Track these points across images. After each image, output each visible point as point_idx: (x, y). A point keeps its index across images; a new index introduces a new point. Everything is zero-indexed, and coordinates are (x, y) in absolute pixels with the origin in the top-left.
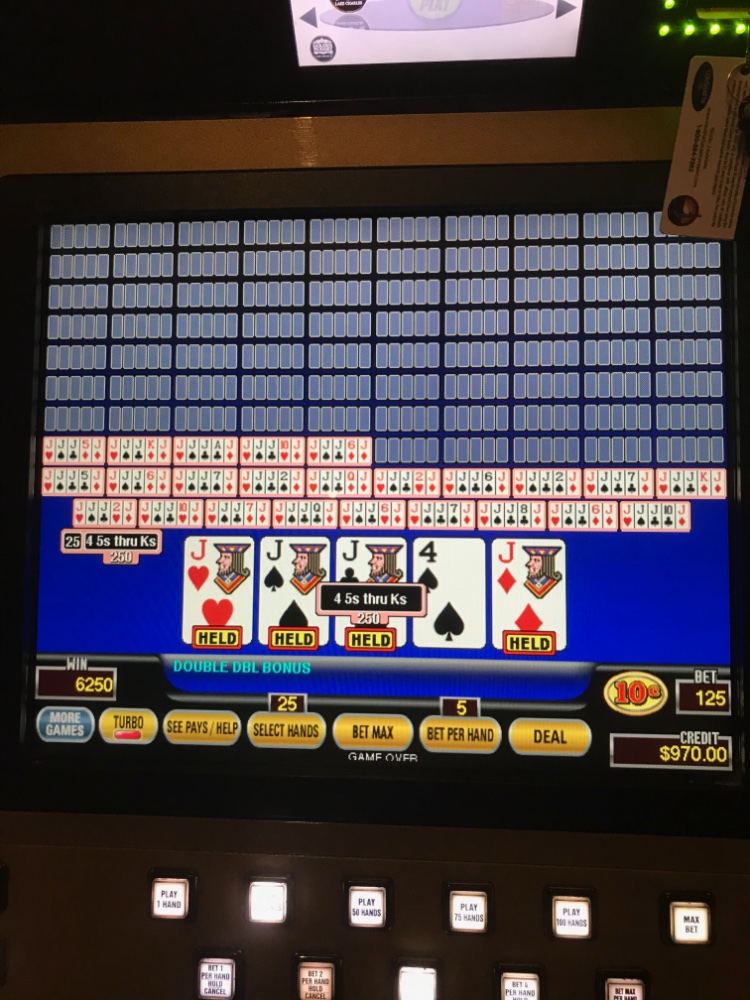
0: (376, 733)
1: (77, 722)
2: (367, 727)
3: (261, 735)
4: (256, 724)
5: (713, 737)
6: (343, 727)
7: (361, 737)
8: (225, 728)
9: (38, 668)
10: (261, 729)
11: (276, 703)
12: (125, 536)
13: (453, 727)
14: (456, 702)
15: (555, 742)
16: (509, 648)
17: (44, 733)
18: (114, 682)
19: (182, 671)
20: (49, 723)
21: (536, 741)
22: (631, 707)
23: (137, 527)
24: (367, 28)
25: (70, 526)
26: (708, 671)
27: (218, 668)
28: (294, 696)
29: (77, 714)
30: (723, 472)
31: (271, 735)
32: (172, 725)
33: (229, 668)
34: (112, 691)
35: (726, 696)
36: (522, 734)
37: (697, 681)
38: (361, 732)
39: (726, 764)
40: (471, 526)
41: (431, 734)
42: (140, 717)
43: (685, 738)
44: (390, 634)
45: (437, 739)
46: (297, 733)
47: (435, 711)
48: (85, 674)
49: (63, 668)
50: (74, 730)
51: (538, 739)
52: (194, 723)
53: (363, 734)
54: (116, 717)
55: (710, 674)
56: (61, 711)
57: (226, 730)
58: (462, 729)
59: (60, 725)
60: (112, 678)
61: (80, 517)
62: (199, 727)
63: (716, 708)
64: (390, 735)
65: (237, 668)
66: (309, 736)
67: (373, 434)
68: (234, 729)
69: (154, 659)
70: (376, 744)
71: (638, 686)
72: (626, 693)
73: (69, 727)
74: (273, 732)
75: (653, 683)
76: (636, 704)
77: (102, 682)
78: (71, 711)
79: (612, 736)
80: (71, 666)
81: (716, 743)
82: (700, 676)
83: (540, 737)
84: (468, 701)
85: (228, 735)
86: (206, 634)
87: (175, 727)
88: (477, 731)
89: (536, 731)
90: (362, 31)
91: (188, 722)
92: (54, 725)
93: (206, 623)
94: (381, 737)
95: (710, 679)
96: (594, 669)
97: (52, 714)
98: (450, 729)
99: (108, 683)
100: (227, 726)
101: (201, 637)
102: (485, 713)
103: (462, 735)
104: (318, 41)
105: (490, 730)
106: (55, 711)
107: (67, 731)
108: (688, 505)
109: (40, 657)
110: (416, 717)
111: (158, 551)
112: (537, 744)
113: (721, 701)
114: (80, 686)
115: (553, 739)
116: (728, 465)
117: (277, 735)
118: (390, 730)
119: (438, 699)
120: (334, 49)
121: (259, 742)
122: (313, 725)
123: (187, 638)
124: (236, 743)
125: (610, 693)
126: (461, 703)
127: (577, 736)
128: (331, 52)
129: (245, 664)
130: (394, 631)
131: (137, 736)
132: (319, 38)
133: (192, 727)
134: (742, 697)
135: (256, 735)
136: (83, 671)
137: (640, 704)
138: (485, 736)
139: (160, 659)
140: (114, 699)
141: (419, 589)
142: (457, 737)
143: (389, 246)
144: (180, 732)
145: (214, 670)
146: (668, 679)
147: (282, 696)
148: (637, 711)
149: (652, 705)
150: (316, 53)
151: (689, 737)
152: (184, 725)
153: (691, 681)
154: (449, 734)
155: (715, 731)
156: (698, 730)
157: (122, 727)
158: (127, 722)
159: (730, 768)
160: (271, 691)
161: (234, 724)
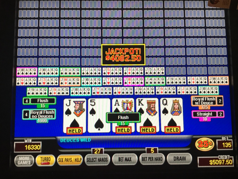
1: (28, 160)
2: (123, 158)
3: (89, 162)
4: (88, 158)
5: (228, 157)
6: (115, 158)
7: (121, 161)
8: (77, 160)
9: (15, 143)
10: (89, 160)
11: (94, 151)
15: (181, 160)
16: (166, 131)
17: (17, 164)
18: (40, 146)
21: (174, 160)
22: (204, 148)
23: (48, 96)
26: (226, 137)
28: (99, 149)
29: (28, 157)
30: (228, 77)
32: (60, 160)
34: (40, 149)
35: (231, 144)
36: (170, 158)
37: (223, 140)
38: (121, 159)
41: (143, 159)
42: (50, 157)
43: (220, 157)
44: (129, 128)
45: (145, 161)
46: (101, 160)
47: (144, 152)
48: (31, 144)
49: (23, 142)
50: (27, 162)
52: (67, 159)
54: (41, 158)
56: (23, 156)
57: (78, 161)
58: (153, 157)
59: (22, 161)
60: (40, 145)
61: (29, 93)
62: (69, 160)
63: (228, 148)
64: (130, 160)
66: (105, 161)
68: (81, 160)
69: (54, 138)
70: (126, 163)
73: (25, 161)
75: (210, 141)
76: (205, 148)
77: (37, 146)
78: (26, 156)
79: (198, 158)
80: (26, 141)
81: (229, 158)
82: (224, 138)
83: (177, 159)
84: (154, 148)
85: (79, 162)
87: (61, 160)
89: (174, 157)
92: (20, 161)
95: (226, 139)
96: (192, 137)
97: (20, 157)
98: (149, 157)
100: (78, 159)
102: (160, 152)
103: (153, 159)
105: (161, 157)
106: (21, 157)
107: (25, 163)
108: (218, 87)
109: (15, 139)
110: (138, 154)
113: (230, 146)
114: (29, 148)
116: (229, 75)
117: (94, 161)
118: (130, 158)
119: (145, 148)
121: (88, 164)
122: (106, 158)
123: (65, 131)
124: (81, 165)
126: (152, 149)
129: (83, 139)
130: (131, 127)
131: (49, 163)
133: (67, 160)
134: (236, 144)
138: (160, 159)
139: (56, 138)
140: (41, 152)
141: (138, 114)
144: (63, 162)
146: (214, 140)
147: (96, 149)
148: (205, 150)
152: (64, 159)
153: (221, 140)
155: (229, 155)
156: (223, 155)
157: (43, 161)
158: (45, 159)
159: (233, 166)
160: (92, 148)
161: (80, 158)
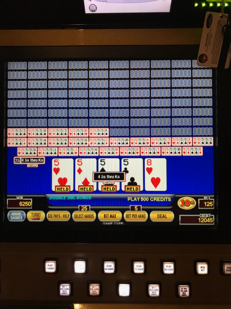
0: (111, 216)
1: (20, 215)
2: (108, 215)
3: (77, 218)
4: (75, 215)
5: (209, 215)
6: (101, 215)
7: (106, 218)
8: (65, 216)
9: (8, 199)
10: (76, 216)
11: (81, 208)
12: (34, 159)
13: (134, 214)
14: (135, 206)
15: (164, 218)
17: (10, 219)
18: (31, 203)
19: (52, 199)
20: (11, 216)
21: (158, 218)
22: (185, 207)
23: (37, 156)
24: (107, 2)
25: (17, 156)
27: (63, 198)
28: (86, 206)
29: (20, 213)
30: (212, 138)
31: (80, 218)
32: (49, 216)
33: (67, 198)
34: (31, 206)
35: (213, 203)
36: (154, 216)
37: (205, 199)
38: (106, 216)
39: (213, 223)
40: (139, 155)
41: (127, 216)
42: (40, 213)
43: (201, 216)
45: (129, 218)
46: (87, 217)
47: (128, 209)
48: (22, 201)
49: (15, 199)
50: (19, 218)
51: (159, 217)
52: (56, 215)
53: (107, 217)
54: (32, 214)
55: (208, 197)
56: (15, 212)
57: (66, 217)
58: (136, 215)
59: (15, 216)
60: (31, 202)
61: (19, 153)
62: (58, 216)
63: (210, 207)
64: (115, 217)
65: (69, 198)
66: (91, 218)
67: (109, 127)
68: (68, 216)
69: (43, 196)
70: (111, 220)
71: (188, 201)
72: (184, 203)
73: (18, 217)
74: (80, 217)
75: (192, 200)
76: (187, 206)
77: (28, 203)
78: (18, 212)
79: (180, 216)
80: (18, 198)
81: (210, 217)
83: (159, 216)
84: (138, 206)
85: (66, 218)
86: (59, 188)
88: (141, 215)
89: (158, 215)
90: (105, 3)
91: (54, 215)
92: (13, 216)
93: (59, 185)
94: (112, 218)
95: (208, 199)
96: (175, 196)
97: (12, 213)
98: (133, 215)
99: (29, 203)
100: (66, 215)
101: (58, 189)
102: (143, 210)
103: (136, 216)
104: (91, 6)
105: (145, 215)
106: (13, 212)
107: (17, 218)
108: (202, 148)
109: (8, 196)
110: (123, 211)
111: (44, 163)
112: (158, 219)
113: (211, 205)
114: (21, 204)
115: (163, 217)
116: (214, 136)
117: (81, 218)
118: (115, 215)
119: (129, 206)
120: (96, 8)
121: (76, 220)
122: (92, 214)
123: (53, 189)
124: (69, 221)
125: (179, 203)
127: (170, 216)
128: (95, 9)
129: (71, 197)
130: (116, 186)
131: (39, 219)
132: (92, 5)
133: (55, 216)
134: (218, 204)
135: (75, 218)
136: (22, 200)
137: (188, 206)
138: (143, 216)
139: (45, 195)
140: (31, 208)
141: (123, 174)
142: (135, 217)
143: (113, 69)
144: (52, 217)
145: (62, 199)
146: (196, 199)
147: (83, 206)
148: (187, 208)
149: (192, 206)
150: (91, 9)
151: (202, 216)
152: (53, 215)
153: (203, 199)
154: (133, 216)
155: (210, 213)
156: (205, 213)
157: (34, 216)
158: (36, 215)
159: (214, 224)
160: (79, 205)
161: (68, 215)
